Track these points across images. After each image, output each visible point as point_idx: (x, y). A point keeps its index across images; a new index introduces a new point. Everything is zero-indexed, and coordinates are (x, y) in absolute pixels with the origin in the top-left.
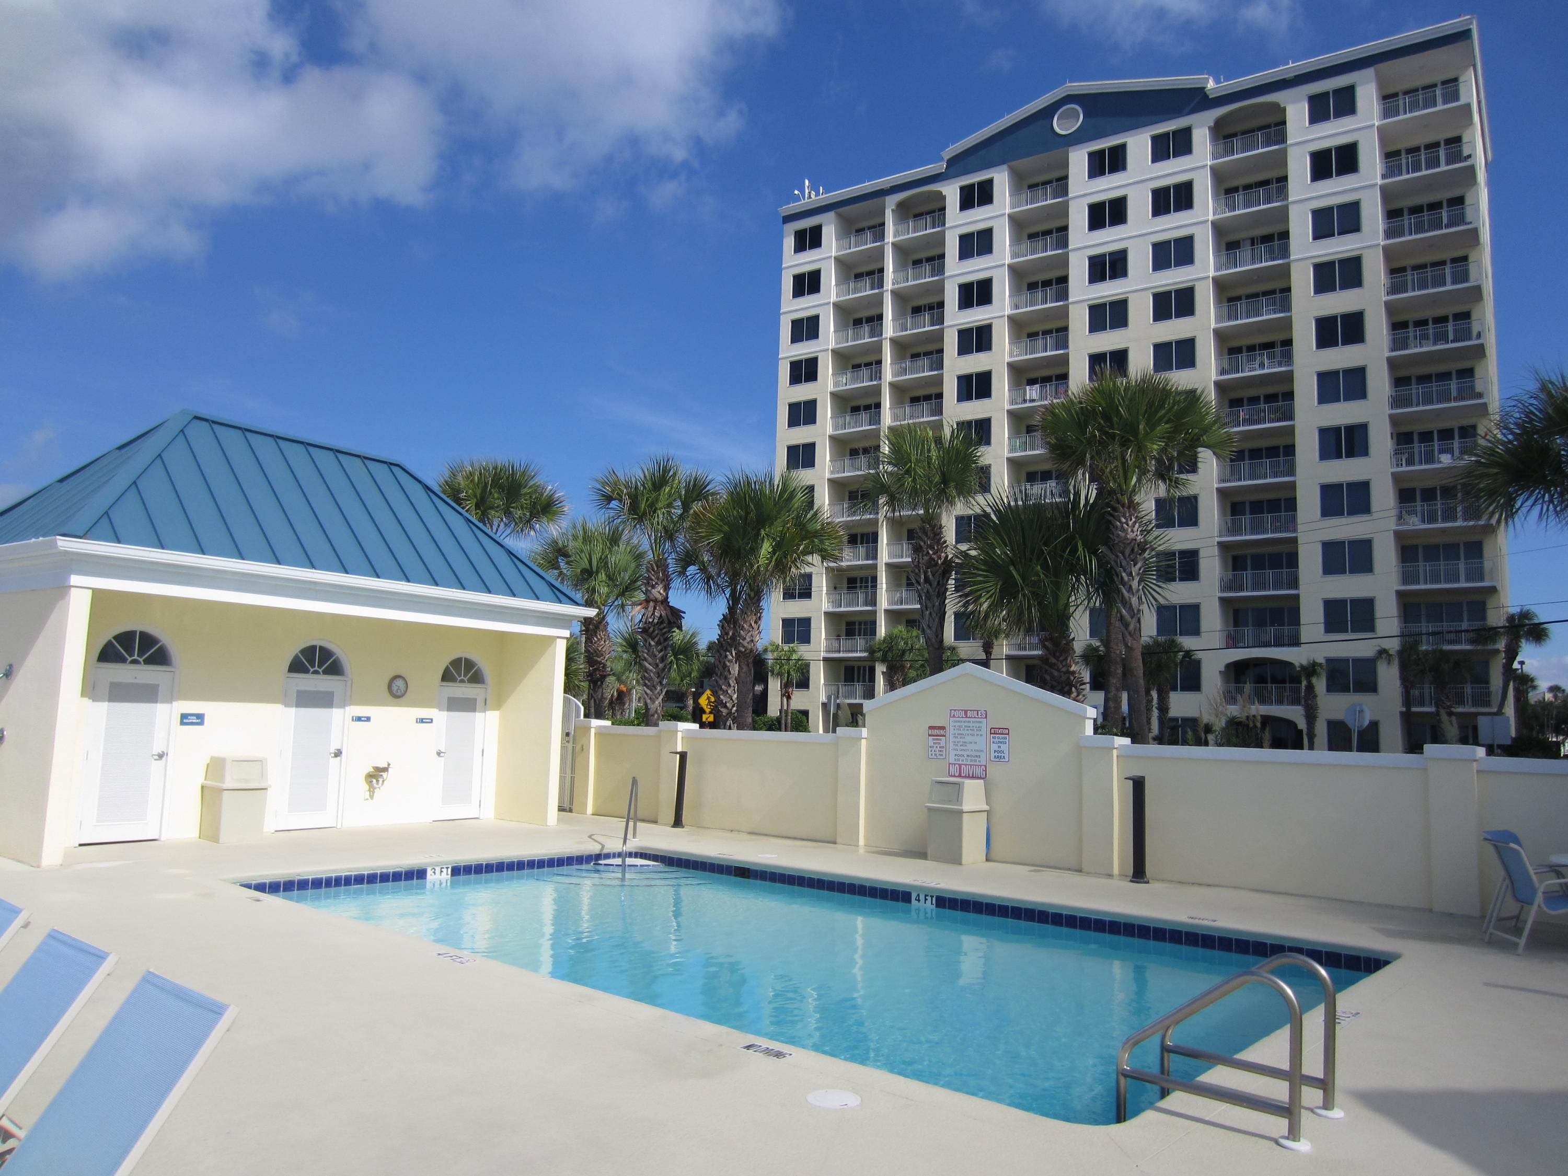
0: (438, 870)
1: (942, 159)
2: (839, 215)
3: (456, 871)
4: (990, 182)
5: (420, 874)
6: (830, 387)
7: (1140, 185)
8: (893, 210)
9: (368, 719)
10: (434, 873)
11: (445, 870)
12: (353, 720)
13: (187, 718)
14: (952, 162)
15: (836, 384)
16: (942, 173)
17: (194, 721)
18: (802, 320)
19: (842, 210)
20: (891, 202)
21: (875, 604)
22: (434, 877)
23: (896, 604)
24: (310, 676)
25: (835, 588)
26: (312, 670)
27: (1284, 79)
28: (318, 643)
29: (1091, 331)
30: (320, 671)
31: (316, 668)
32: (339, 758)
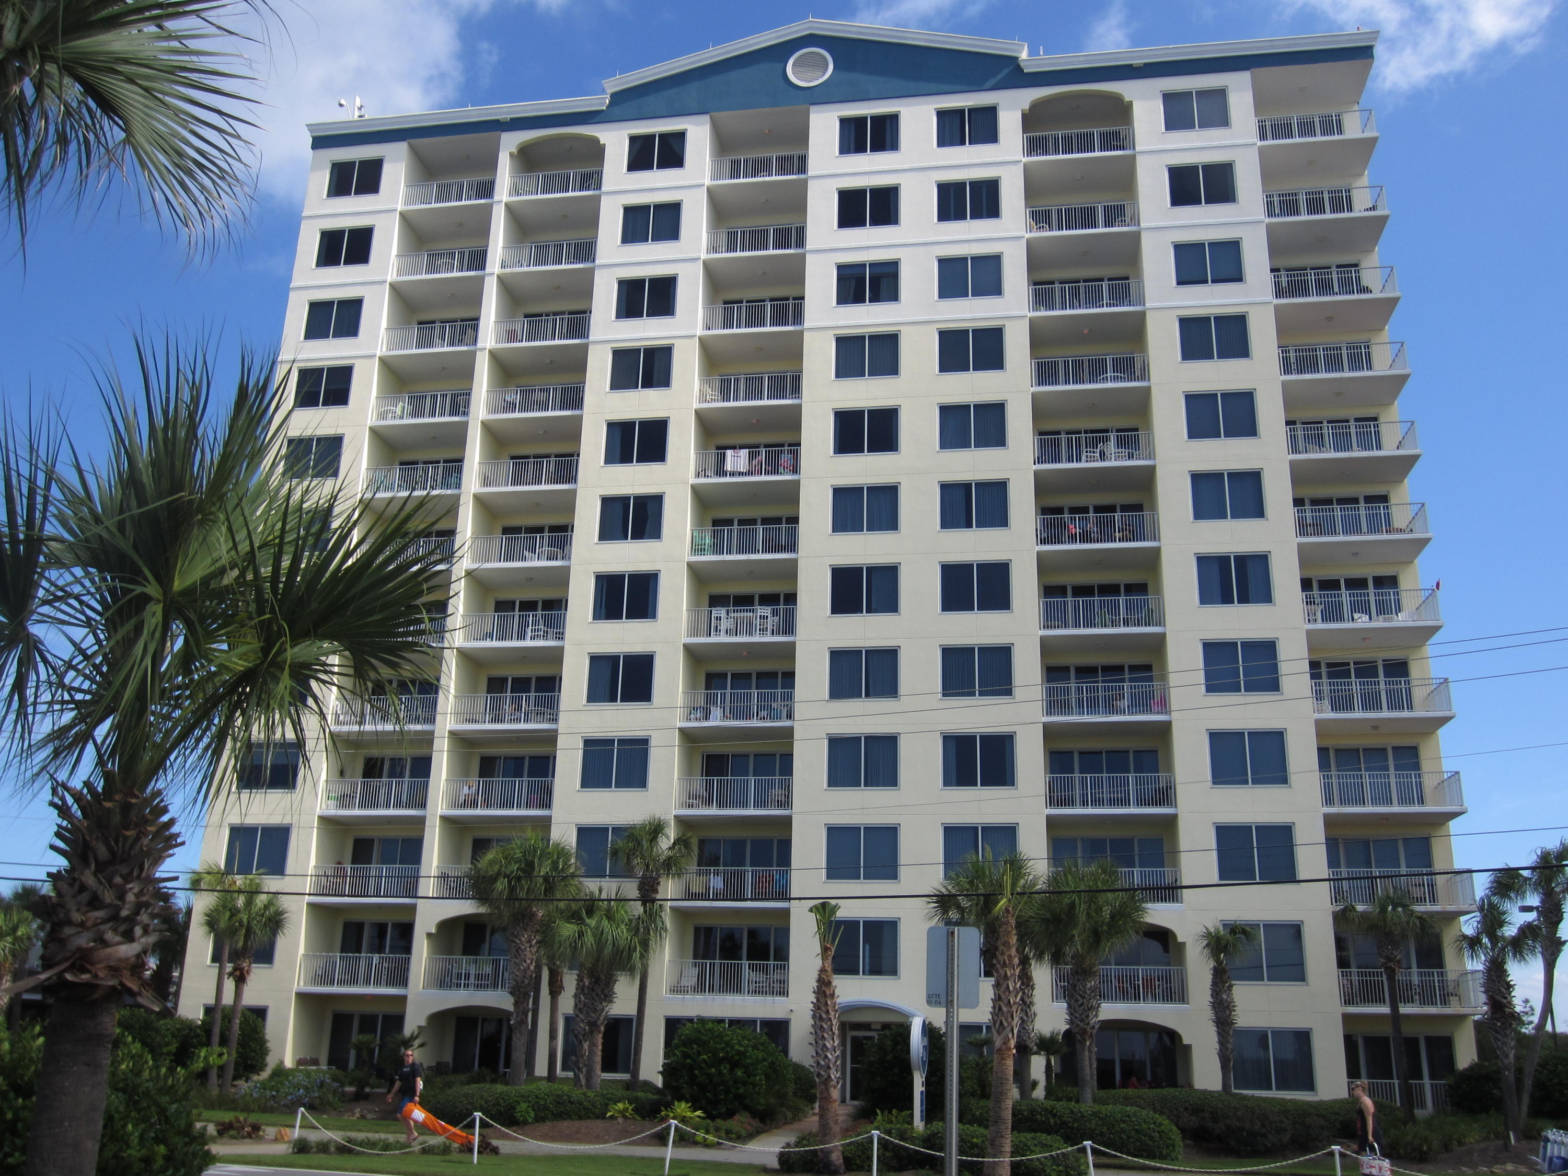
1: (603, 91)
2: (413, 150)
4: (680, 136)
6: (371, 420)
7: (921, 174)
8: (511, 155)
14: (618, 98)
15: (382, 416)
16: (602, 111)
18: (329, 304)
19: (422, 142)
20: (510, 142)
21: (423, 805)
23: (464, 805)
25: (342, 773)
27: (1131, 66)
29: (838, 375)
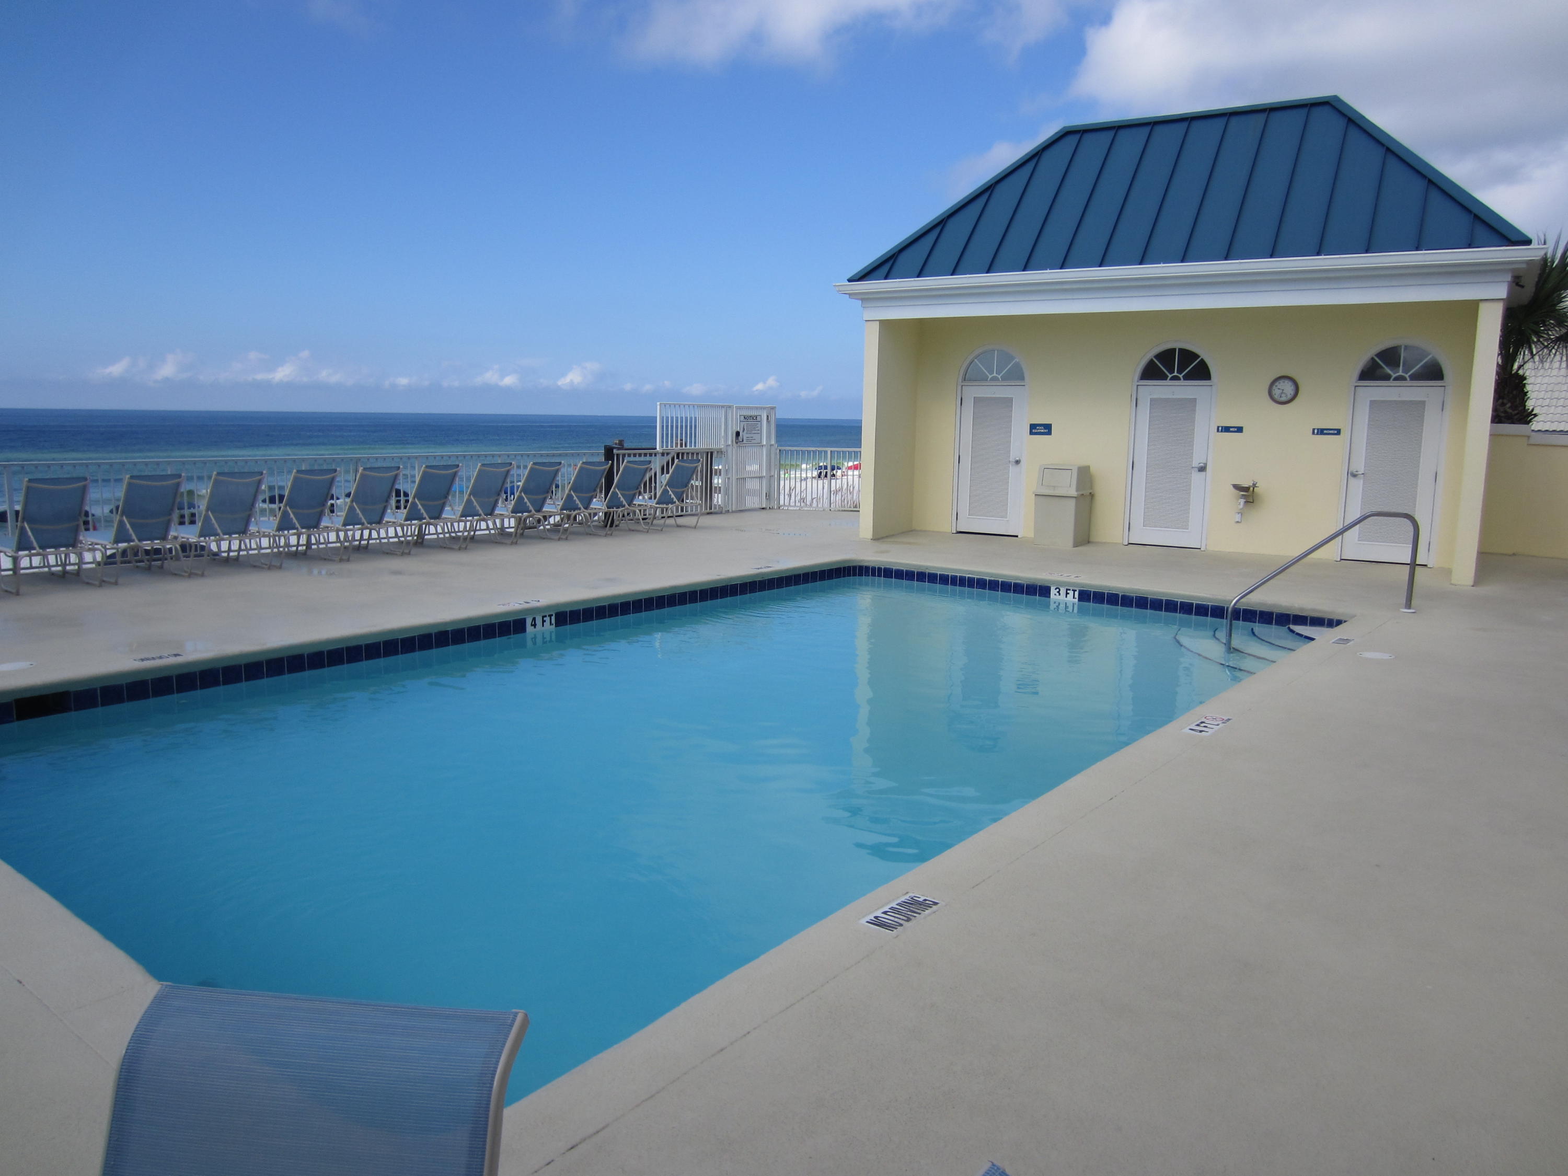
0: (1063, 591)
3: (1085, 596)
5: (1043, 591)
9: (1240, 430)
10: (1059, 592)
11: (1071, 593)
12: (1218, 430)
13: (1035, 429)
17: (1042, 431)
22: (1058, 597)
24: (1168, 382)
26: (1170, 376)
28: (1178, 345)
30: (1181, 376)
31: (1176, 374)
32: (1203, 473)
